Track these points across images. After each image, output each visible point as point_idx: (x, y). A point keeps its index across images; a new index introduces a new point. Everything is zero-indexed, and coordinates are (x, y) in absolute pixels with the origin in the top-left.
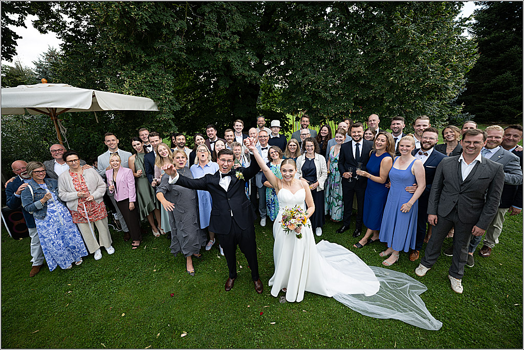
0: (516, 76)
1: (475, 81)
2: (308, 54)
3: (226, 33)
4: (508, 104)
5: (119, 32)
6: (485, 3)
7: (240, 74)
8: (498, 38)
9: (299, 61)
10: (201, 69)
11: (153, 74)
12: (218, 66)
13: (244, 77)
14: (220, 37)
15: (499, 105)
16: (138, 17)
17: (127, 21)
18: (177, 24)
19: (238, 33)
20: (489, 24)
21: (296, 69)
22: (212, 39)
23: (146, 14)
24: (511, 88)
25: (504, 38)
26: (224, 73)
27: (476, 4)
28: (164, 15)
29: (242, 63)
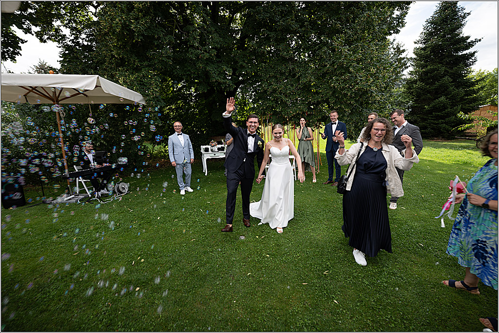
0: (449, 101)
1: (419, 104)
3: (206, 47)
4: (445, 123)
5: (118, 40)
6: (421, 43)
7: (216, 81)
8: (434, 70)
10: (184, 75)
11: (143, 75)
12: (198, 74)
13: (220, 83)
14: (201, 50)
15: (438, 124)
16: (137, 30)
17: (127, 32)
18: (166, 38)
19: (215, 48)
20: (426, 58)
22: (195, 51)
23: (143, 28)
24: (446, 110)
25: (438, 70)
26: (203, 80)
27: (415, 43)
28: (156, 30)
29: (218, 72)
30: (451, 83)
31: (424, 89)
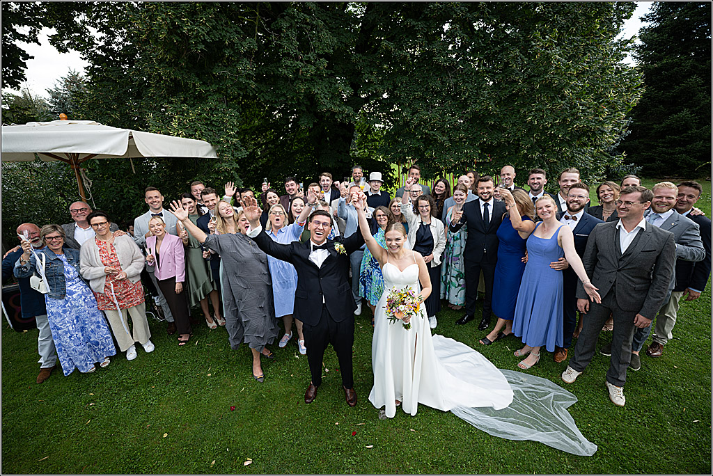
1: (642, 121)
2: (419, 84)
3: (309, 55)
4: (686, 152)
5: (166, 52)
6: (653, 20)
7: (328, 111)
8: (673, 65)
9: (407, 93)
10: (276, 102)
11: (211, 109)
12: (298, 99)
13: (333, 114)
14: (302, 61)
15: (674, 154)
16: (193, 34)
17: (177, 38)
18: (243, 43)
19: (326, 56)
20: (660, 46)
21: (403, 103)
22: (291, 64)
23: (203, 30)
24: (689, 132)
25: (680, 65)
26: (307, 108)
27: (642, 20)
28: (227, 31)
29: (330, 96)
30: (701, 86)
31: (655, 97)
